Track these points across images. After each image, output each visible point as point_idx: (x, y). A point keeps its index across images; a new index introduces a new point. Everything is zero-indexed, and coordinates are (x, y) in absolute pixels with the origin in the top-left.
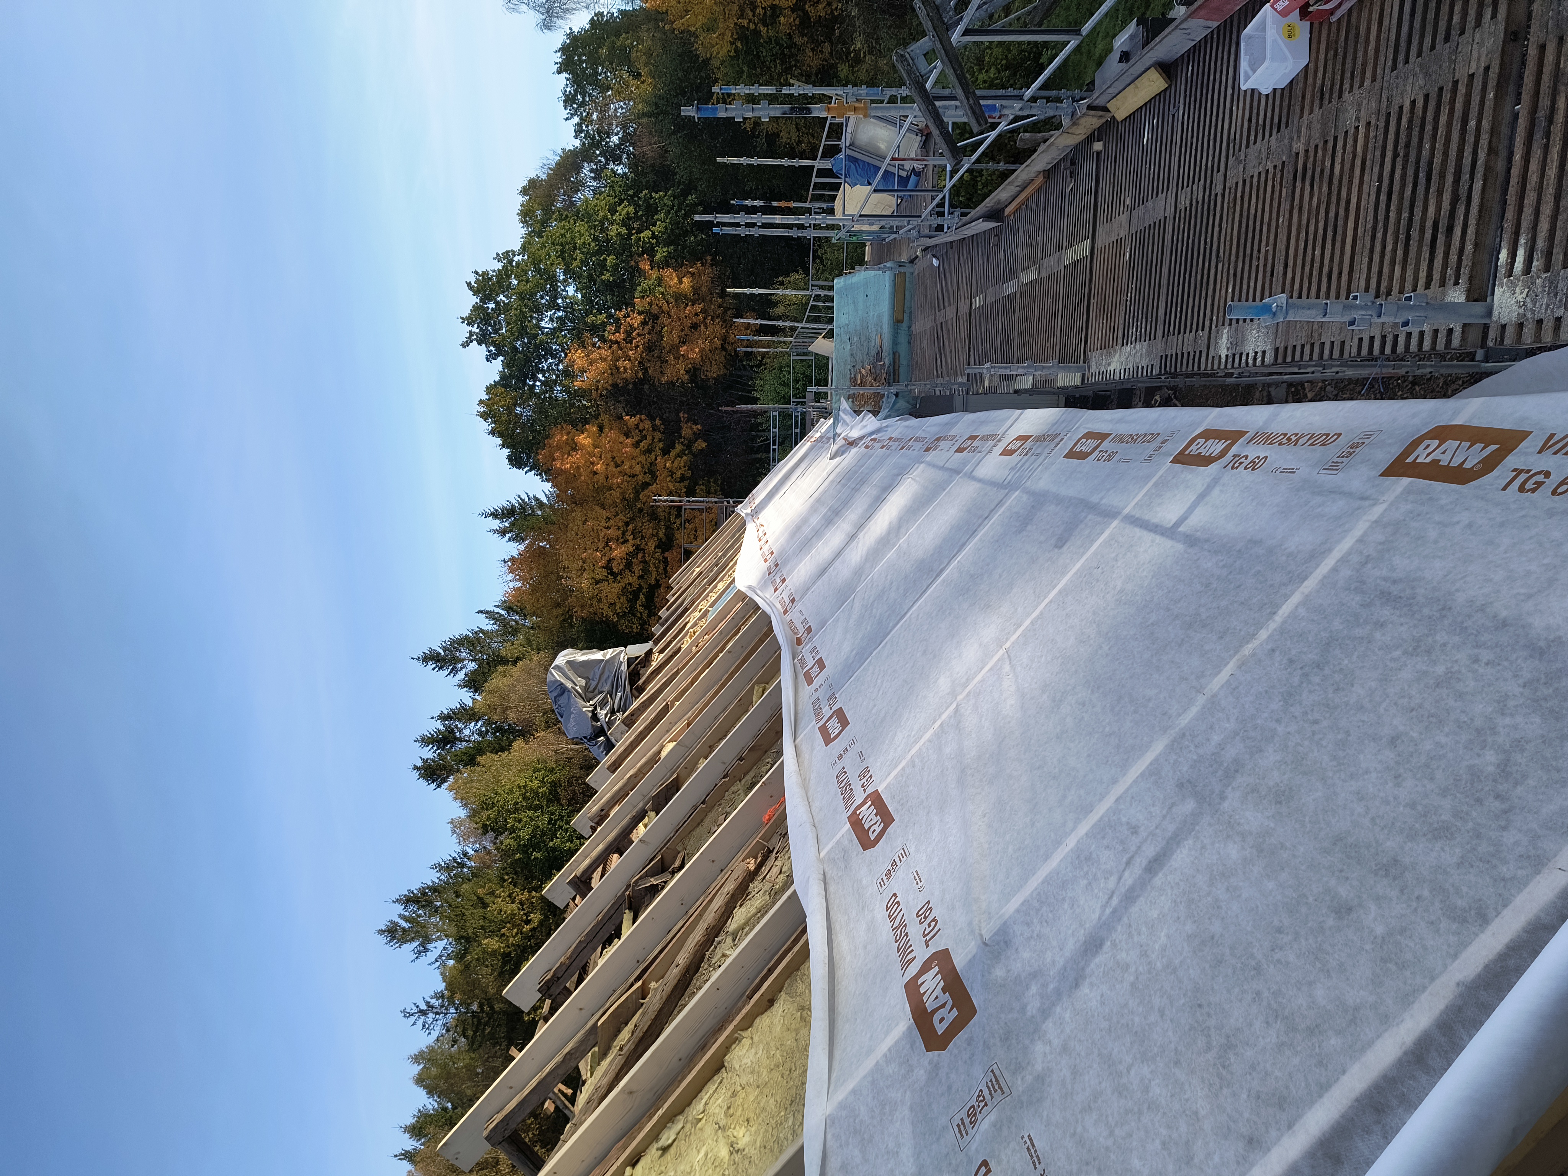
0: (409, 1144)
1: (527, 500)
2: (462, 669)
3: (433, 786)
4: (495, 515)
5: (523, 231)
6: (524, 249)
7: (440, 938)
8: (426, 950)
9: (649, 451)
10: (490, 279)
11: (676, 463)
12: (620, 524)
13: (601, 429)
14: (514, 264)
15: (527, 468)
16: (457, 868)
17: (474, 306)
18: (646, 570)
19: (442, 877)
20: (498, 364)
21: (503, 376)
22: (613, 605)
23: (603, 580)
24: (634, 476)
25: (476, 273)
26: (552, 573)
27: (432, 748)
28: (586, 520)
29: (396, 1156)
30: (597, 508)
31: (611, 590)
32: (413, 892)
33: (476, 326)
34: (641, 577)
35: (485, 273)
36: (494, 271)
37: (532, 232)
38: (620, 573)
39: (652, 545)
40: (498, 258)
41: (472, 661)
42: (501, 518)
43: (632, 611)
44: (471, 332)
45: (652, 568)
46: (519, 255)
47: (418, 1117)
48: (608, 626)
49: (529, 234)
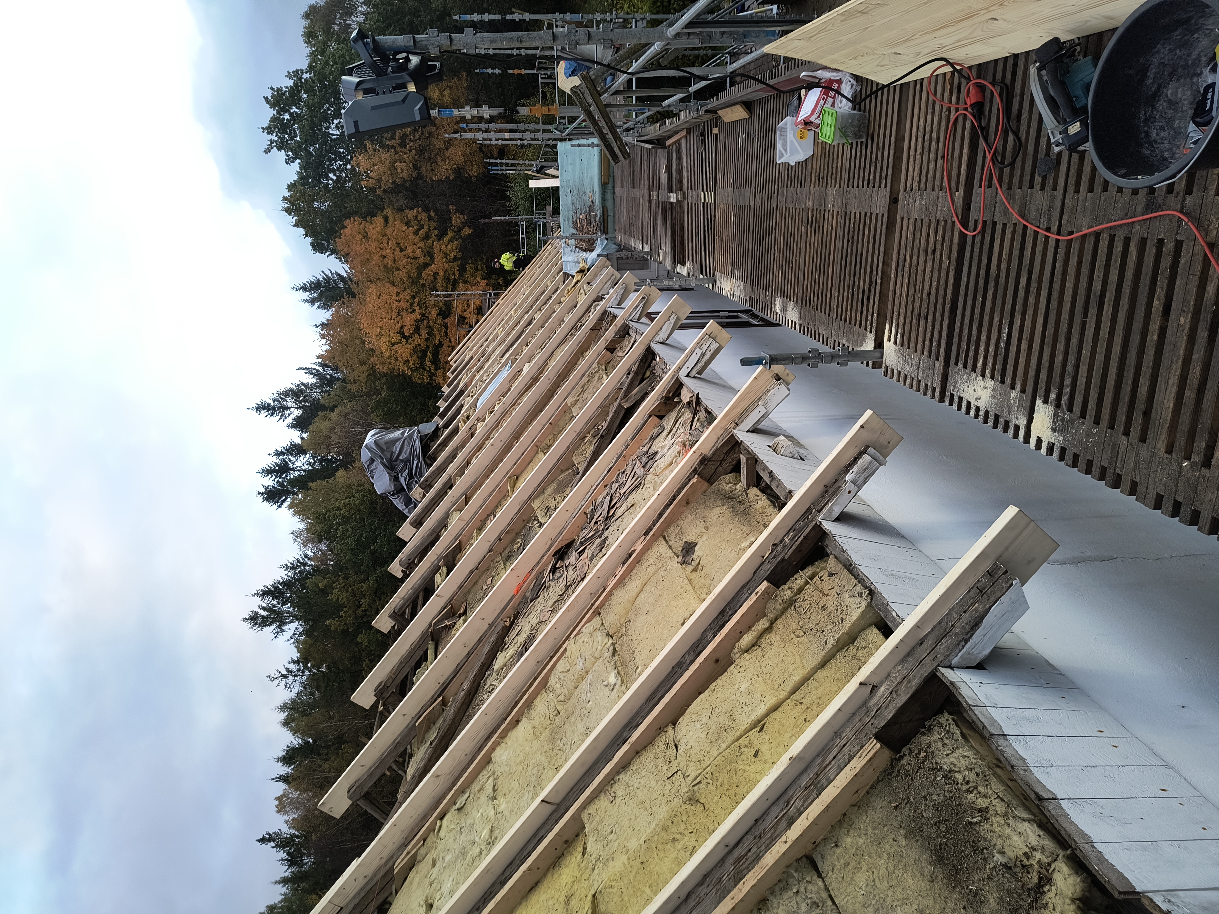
0: (284, 770)
1: (330, 275)
2: (289, 415)
3: (275, 506)
4: (304, 288)
5: (308, 50)
6: (311, 68)
7: (292, 622)
8: (282, 631)
9: (427, 237)
10: (284, 94)
11: (449, 247)
12: (408, 298)
13: (386, 219)
14: (303, 80)
15: (328, 253)
16: (300, 566)
17: (271, 118)
18: (431, 334)
19: (290, 574)
20: (296, 166)
21: (301, 177)
22: (406, 362)
23: (398, 343)
24: (415, 258)
25: (272, 89)
26: (356, 338)
27: (271, 477)
28: (380, 295)
29: (273, 779)
30: (388, 285)
31: (404, 351)
32: (267, 588)
33: (275, 134)
34: (426, 340)
35: (279, 90)
36: (287, 87)
37: (316, 51)
38: (410, 337)
39: (434, 313)
40: (289, 76)
41: (297, 408)
42: (310, 291)
43: (423, 366)
44: (271, 140)
45: (436, 332)
46: (306, 73)
47: (287, 751)
48: (405, 379)
49: (313, 53)
